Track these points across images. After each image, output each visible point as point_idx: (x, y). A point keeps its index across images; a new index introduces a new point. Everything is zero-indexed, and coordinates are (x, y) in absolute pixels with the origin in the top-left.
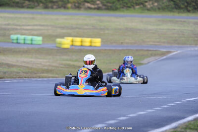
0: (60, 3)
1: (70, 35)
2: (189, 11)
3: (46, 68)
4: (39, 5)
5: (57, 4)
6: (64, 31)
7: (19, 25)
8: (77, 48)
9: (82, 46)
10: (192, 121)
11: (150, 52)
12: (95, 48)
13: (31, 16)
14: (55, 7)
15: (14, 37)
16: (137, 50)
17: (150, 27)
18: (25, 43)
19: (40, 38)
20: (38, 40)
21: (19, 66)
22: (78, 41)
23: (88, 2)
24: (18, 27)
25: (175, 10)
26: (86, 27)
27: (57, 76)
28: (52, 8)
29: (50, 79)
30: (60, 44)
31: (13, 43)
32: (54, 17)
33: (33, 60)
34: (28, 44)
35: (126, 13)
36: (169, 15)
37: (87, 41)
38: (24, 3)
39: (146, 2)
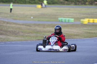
0: (83, 2)
1: (87, 18)
3: (76, 34)
4: (72, 3)
5: (81, 3)
6: (85, 16)
8: (91, 24)
9: (93, 23)
14: (80, 4)
15: (60, 19)
18: (65, 22)
20: (72, 20)
22: (91, 20)
23: (96, 1)
24: (62, 14)
26: (95, 14)
27: (81, 37)
28: (79, 4)
29: (78, 39)
30: (83, 22)
31: (59, 22)
32: (79, 9)
33: (69, 30)
34: (67, 22)
37: (96, 21)
38: (65, 2)
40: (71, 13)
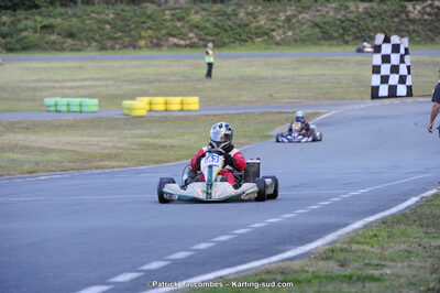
0: (126, 39)
1: (145, 94)
2: (347, 43)
3: (106, 151)
4: (90, 45)
5: (120, 42)
6: (136, 87)
7: (58, 81)
8: (158, 114)
9: (166, 110)
10: (360, 229)
11: (284, 116)
12: (190, 114)
13: (77, 64)
14: (117, 46)
15: (50, 101)
16: (261, 113)
17: (282, 73)
18: (69, 111)
19: (95, 101)
20: (92, 104)
21: (61, 151)
22: (159, 103)
23: (174, 36)
24: (57, 85)
25: (322, 42)
26: (172, 78)
27: (126, 164)
28: (113, 48)
30: (130, 109)
31: (48, 111)
32: (116, 64)
33: (85, 139)
34: (75, 112)
35: (239, 51)
36: (313, 51)
37: (175, 103)
38: (64, 43)
39: (273, 30)
40: (87, 79)
